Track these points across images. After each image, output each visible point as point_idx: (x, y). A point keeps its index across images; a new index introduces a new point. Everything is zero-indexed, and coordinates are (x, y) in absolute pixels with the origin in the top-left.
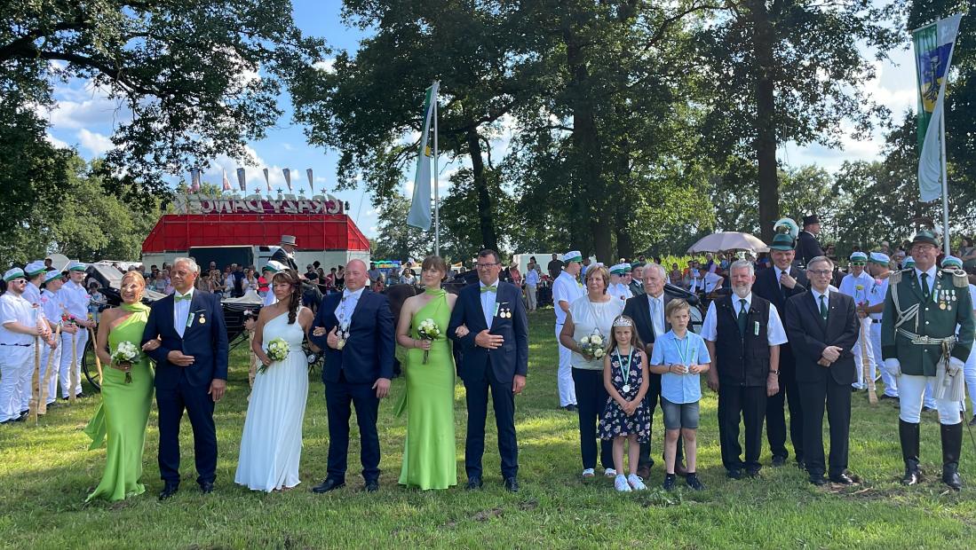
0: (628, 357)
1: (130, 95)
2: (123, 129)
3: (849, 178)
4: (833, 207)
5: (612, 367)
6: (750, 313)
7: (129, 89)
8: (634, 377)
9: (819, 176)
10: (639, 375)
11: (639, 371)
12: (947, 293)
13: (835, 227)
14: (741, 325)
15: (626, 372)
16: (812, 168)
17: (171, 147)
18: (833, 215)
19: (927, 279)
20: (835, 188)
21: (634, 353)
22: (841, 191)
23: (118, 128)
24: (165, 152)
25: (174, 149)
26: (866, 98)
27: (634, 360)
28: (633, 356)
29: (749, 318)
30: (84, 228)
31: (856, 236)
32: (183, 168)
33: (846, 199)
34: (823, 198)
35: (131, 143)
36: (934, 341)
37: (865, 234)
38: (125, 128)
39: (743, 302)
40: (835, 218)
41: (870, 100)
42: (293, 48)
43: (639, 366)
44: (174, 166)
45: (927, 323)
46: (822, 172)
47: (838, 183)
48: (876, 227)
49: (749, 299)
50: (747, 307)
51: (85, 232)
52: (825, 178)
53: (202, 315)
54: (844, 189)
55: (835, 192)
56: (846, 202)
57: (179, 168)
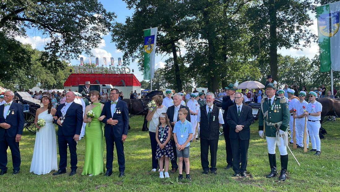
0: (164, 128)
1: (50, 33)
2: (48, 44)
3: (317, 61)
4: (311, 71)
5: (159, 131)
6: (212, 113)
7: (49, 30)
8: (165, 136)
9: (306, 60)
10: (167, 135)
11: (167, 134)
12: (277, 106)
13: (312, 79)
14: (208, 117)
15: (162, 134)
16: (304, 57)
17: (66, 51)
18: (311, 74)
19: (271, 101)
20: (312, 64)
21: (166, 127)
22: (314, 65)
23: (46, 44)
24: (64, 52)
25: (67, 51)
26: (309, 32)
27: (166, 129)
28: (166, 128)
29: (211, 114)
30: (48, 78)
31: (319, 82)
32: (70, 58)
33: (316, 68)
34: (307, 68)
35: (51, 49)
36: (273, 124)
37: (323, 81)
38: (49, 44)
39: (210, 108)
40: (312, 75)
41: (310, 32)
42: (103, 16)
43: (167, 132)
44: (67, 57)
45: (270, 118)
46: (307, 59)
47: (313, 63)
48: (327, 79)
49: (212, 107)
50: (211, 110)
51: (49, 79)
52: (308, 61)
53: (13, 111)
54: (315, 65)
55: (312, 66)
56: (316, 69)
57: (69, 58)
